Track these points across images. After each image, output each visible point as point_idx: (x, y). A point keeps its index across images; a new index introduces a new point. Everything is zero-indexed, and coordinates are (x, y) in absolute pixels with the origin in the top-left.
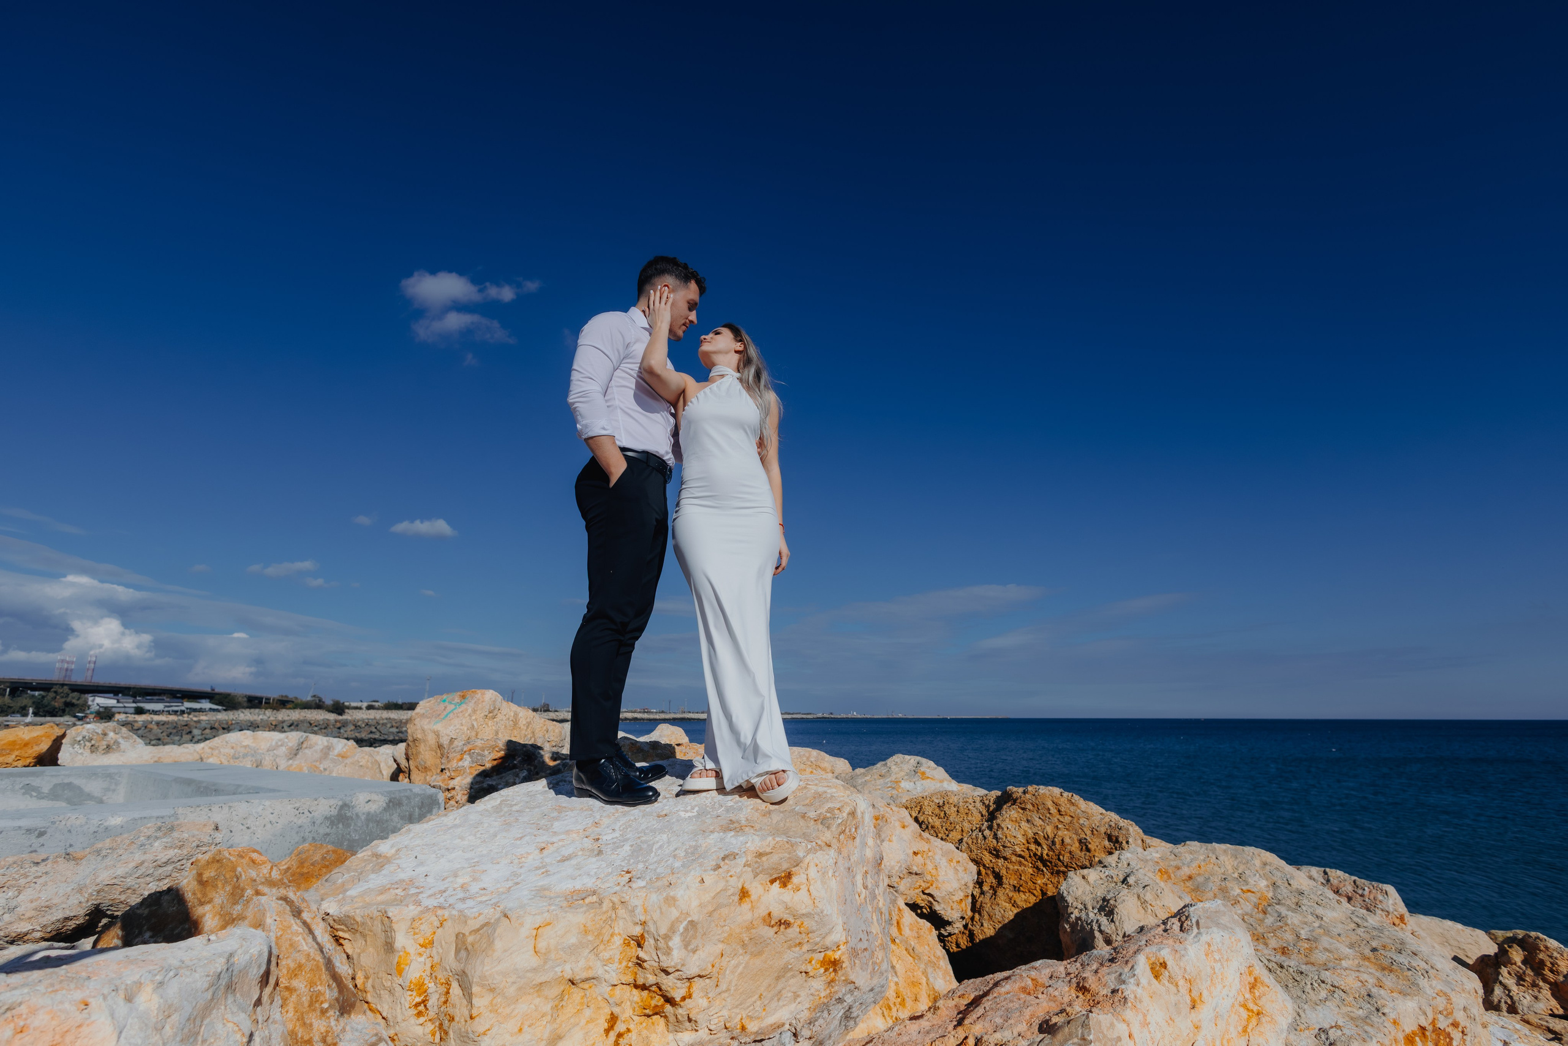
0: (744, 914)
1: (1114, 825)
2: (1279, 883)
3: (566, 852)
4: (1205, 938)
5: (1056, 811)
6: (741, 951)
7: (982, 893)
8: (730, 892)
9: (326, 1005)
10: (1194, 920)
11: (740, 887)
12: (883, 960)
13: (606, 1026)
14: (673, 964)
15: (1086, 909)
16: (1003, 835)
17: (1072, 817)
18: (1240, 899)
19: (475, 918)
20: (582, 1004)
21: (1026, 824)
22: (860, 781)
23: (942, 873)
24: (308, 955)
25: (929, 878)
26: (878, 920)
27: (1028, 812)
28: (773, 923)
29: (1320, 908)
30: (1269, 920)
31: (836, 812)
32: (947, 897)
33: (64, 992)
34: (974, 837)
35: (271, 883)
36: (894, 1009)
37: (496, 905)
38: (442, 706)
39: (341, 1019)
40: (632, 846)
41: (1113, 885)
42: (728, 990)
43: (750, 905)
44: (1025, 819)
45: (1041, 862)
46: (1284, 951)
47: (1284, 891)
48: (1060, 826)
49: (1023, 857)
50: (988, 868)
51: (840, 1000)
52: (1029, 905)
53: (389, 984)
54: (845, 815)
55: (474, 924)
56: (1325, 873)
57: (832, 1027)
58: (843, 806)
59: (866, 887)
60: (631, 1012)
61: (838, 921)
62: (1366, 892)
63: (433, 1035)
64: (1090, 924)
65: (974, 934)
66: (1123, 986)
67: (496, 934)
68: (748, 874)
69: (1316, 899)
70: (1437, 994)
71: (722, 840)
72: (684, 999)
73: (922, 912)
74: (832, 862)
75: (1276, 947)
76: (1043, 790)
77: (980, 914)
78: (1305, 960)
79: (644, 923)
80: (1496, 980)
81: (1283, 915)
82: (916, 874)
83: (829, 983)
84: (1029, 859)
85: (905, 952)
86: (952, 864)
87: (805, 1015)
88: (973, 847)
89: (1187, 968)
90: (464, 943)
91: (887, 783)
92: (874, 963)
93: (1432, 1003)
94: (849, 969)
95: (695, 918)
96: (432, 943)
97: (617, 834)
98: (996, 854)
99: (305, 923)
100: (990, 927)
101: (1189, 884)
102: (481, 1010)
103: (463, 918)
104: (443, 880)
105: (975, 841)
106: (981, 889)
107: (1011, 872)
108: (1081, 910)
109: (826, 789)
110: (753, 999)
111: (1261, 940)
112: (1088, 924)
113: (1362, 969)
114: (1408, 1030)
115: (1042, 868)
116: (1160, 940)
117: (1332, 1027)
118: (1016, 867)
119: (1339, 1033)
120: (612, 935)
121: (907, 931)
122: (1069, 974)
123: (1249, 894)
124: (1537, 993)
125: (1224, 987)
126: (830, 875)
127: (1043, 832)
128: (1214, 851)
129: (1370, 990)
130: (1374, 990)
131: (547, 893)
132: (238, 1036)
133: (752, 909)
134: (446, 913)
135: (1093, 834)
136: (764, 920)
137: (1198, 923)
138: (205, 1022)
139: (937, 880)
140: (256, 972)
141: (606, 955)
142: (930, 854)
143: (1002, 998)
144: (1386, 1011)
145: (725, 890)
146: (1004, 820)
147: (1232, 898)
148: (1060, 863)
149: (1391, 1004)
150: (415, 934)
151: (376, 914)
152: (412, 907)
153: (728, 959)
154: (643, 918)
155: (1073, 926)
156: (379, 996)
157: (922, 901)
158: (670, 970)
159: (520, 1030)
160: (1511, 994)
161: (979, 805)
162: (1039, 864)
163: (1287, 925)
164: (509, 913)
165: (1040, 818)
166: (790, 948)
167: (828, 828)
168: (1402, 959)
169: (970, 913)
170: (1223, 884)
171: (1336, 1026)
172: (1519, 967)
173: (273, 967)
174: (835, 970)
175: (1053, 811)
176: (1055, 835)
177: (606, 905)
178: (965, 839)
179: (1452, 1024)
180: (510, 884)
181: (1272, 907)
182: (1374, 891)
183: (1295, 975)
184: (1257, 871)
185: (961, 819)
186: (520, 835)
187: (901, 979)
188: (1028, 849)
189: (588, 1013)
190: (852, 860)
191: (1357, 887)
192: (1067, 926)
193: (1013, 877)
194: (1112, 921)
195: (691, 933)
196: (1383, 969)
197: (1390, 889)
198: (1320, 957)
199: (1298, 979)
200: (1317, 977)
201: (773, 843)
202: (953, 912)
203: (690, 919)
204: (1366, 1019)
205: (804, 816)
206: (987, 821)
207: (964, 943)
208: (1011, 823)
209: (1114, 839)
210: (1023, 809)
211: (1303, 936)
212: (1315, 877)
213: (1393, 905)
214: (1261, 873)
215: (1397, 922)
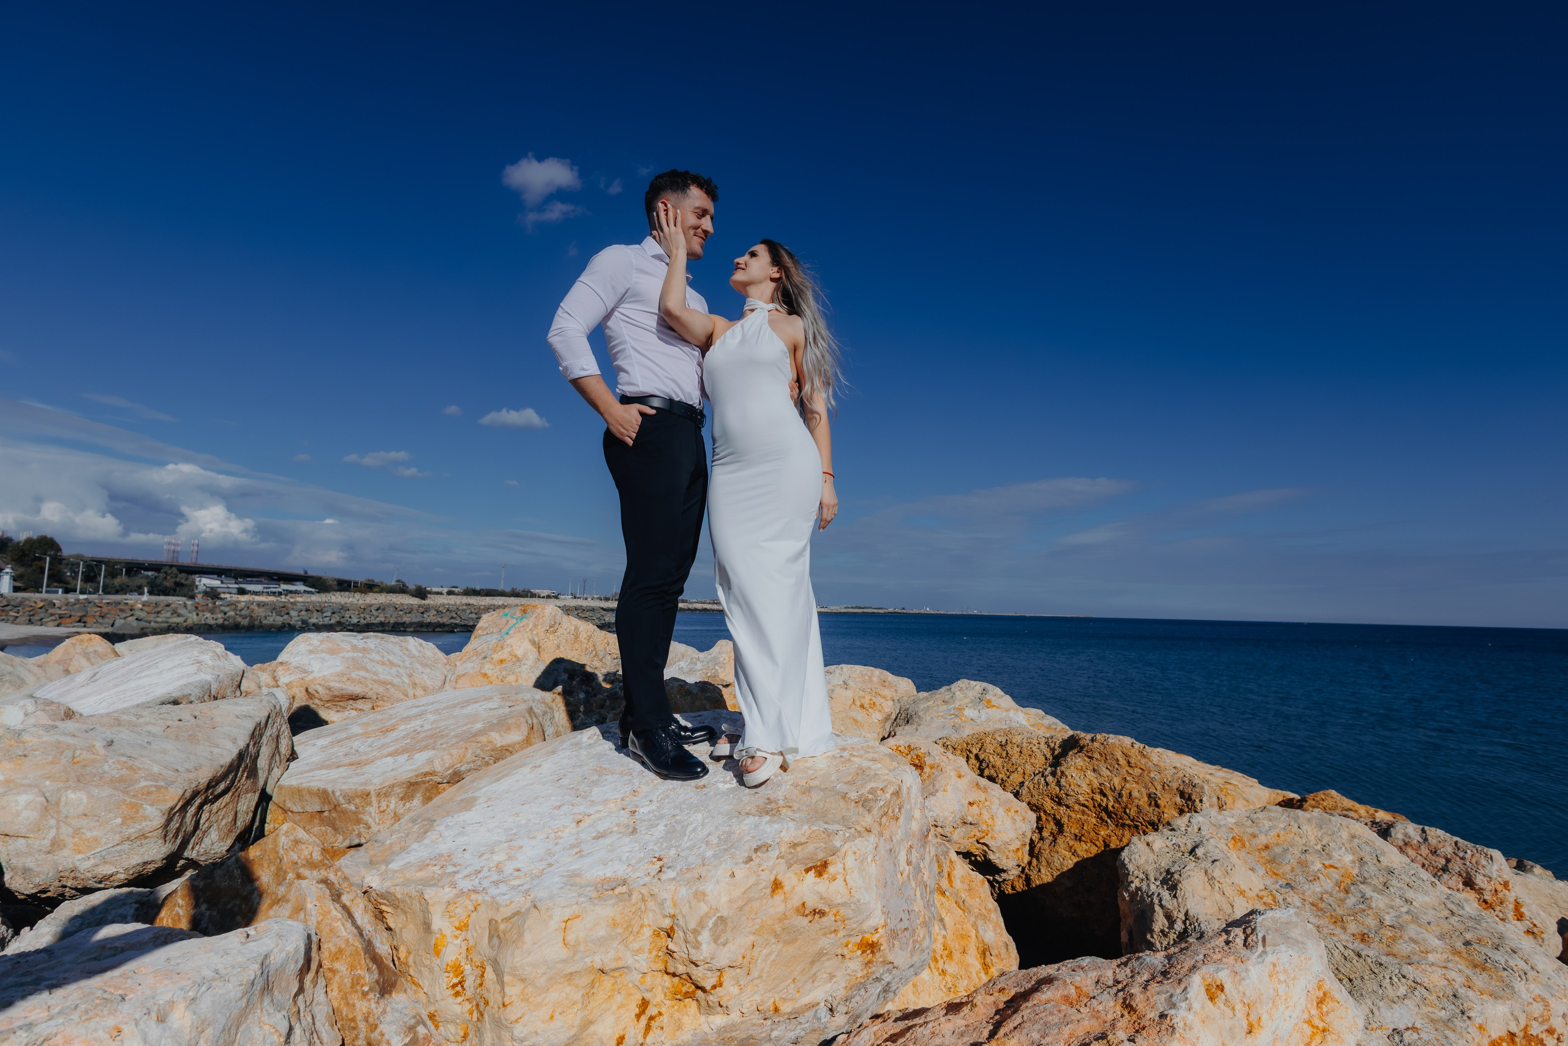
0: (777, 905)
1: (1187, 781)
2: (1367, 859)
3: (602, 827)
4: (1270, 958)
5: (1125, 762)
6: (773, 940)
7: (1042, 839)
8: (761, 886)
9: (366, 989)
10: (1260, 935)
11: (773, 879)
12: (924, 937)
13: (637, 1011)
14: (702, 958)
15: (1148, 879)
16: (1066, 782)
17: (1142, 769)
18: (1320, 876)
19: (507, 906)
20: (613, 990)
21: (1092, 773)
22: (922, 706)
23: (998, 822)
24: (347, 941)
25: (984, 827)
26: (921, 894)
27: (1094, 761)
28: (807, 912)
29: (1411, 891)
30: (1351, 901)
31: (879, 792)
32: (1003, 847)
33: (98, 1019)
34: (1035, 782)
35: (312, 865)
36: (941, 962)
37: (527, 893)
38: (504, 620)
39: (381, 1001)
40: (666, 826)
41: (1180, 854)
42: (760, 977)
43: (783, 897)
44: (1091, 768)
45: (1105, 813)
46: (1364, 938)
47: (1371, 868)
48: (1128, 778)
49: (1087, 807)
50: (1049, 814)
51: (878, 980)
52: (1090, 855)
53: (428, 962)
54: (888, 796)
55: (506, 912)
56: (1423, 831)
57: (869, 1002)
58: (886, 786)
59: (909, 863)
60: (663, 997)
61: (877, 907)
62: (1468, 856)
63: (471, 1013)
64: (1150, 896)
65: (1030, 879)
66: (1172, 1012)
67: (526, 926)
68: (782, 864)
69: (1408, 880)
70: (1534, 999)
71: (756, 826)
72: (714, 987)
73: (976, 859)
74: (871, 847)
75: (1355, 932)
76: (1113, 739)
77: (1038, 860)
78: (1386, 949)
79: (673, 916)
81: (1368, 896)
82: (971, 824)
83: (866, 964)
84: (1092, 809)
85: (955, 905)
86: (1010, 813)
87: (841, 993)
88: (1035, 793)
89: (1247, 993)
90: (497, 930)
91: (950, 710)
92: (915, 942)
93: (1526, 1008)
94: (887, 951)
95: (725, 914)
96: (466, 926)
97: (653, 807)
98: (1058, 801)
99: (345, 907)
100: (1048, 873)
101: (1264, 854)
102: (513, 998)
103: (495, 905)
104: (480, 857)
105: (1036, 786)
106: (1041, 834)
107: (1073, 820)
108: (1142, 880)
109: (870, 763)
110: (787, 983)
111: (1339, 924)
112: (1148, 897)
113: (1450, 965)
114: (1495, 1035)
115: (1106, 819)
116: (1219, 956)
117: (1408, 1029)
118: (1078, 816)
119: (1415, 1036)
120: (642, 927)
121: (958, 884)
122: (1119, 982)
123: (1332, 870)
125: (1287, 1007)
126: (869, 860)
127: (1110, 783)
128: (1296, 819)
129: (1457, 990)
130: (1462, 991)
131: (578, 879)
132: (275, 1037)
133: (785, 900)
134: (479, 898)
135: (1164, 788)
136: (798, 910)
137: (1264, 939)
138: (241, 1029)
139: (993, 830)
140: (293, 968)
141: (636, 946)
142: (987, 803)
143: (1042, 1008)
144: (1472, 1014)
145: (757, 884)
146: (1068, 768)
147: (1311, 873)
148: (1125, 816)
149: (1479, 1008)
150: (450, 917)
151: (414, 894)
152: (447, 890)
153: (759, 949)
154: (672, 912)
155: (1133, 895)
156: (420, 972)
157: (976, 849)
158: (699, 963)
159: (552, 1017)
161: (1043, 747)
162: (1104, 815)
163: (1370, 908)
164: (538, 904)
165: (1107, 768)
166: (825, 934)
167: (869, 811)
168: (1498, 956)
169: (1027, 858)
170: (1303, 857)
171: (1414, 1029)
173: (314, 954)
174: (872, 952)
175: (1122, 762)
176: (1123, 788)
177: (635, 897)
178: (1027, 783)
179: (1547, 1031)
180: (543, 864)
181: (1355, 886)
183: (1373, 966)
184: (1343, 844)
185: (1025, 760)
186: (558, 804)
187: (949, 931)
188: (1092, 799)
189: (619, 998)
190: (895, 840)
191: (1459, 849)
192: (1126, 895)
193: (1074, 826)
194: (1175, 896)
195: (721, 927)
196: (1475, 966)
197: (1497, 854)
198: (1403, 948)
199: (1376, 971)
200: (1397, 971)
201: (808, 832)
202: (1009, 861)
203: (719, 915)
204: (1447, 1022)
205: (844, 797)
206: (1051, 766)
207: (1020, 886)
208: (1076, 771)
209: (1187, 796)
210: (1090, 757)
211: (1387, 923)
212: (1412, 835)
213: (1497, 871)
214: (1348, 846)
215: (1500, 888)
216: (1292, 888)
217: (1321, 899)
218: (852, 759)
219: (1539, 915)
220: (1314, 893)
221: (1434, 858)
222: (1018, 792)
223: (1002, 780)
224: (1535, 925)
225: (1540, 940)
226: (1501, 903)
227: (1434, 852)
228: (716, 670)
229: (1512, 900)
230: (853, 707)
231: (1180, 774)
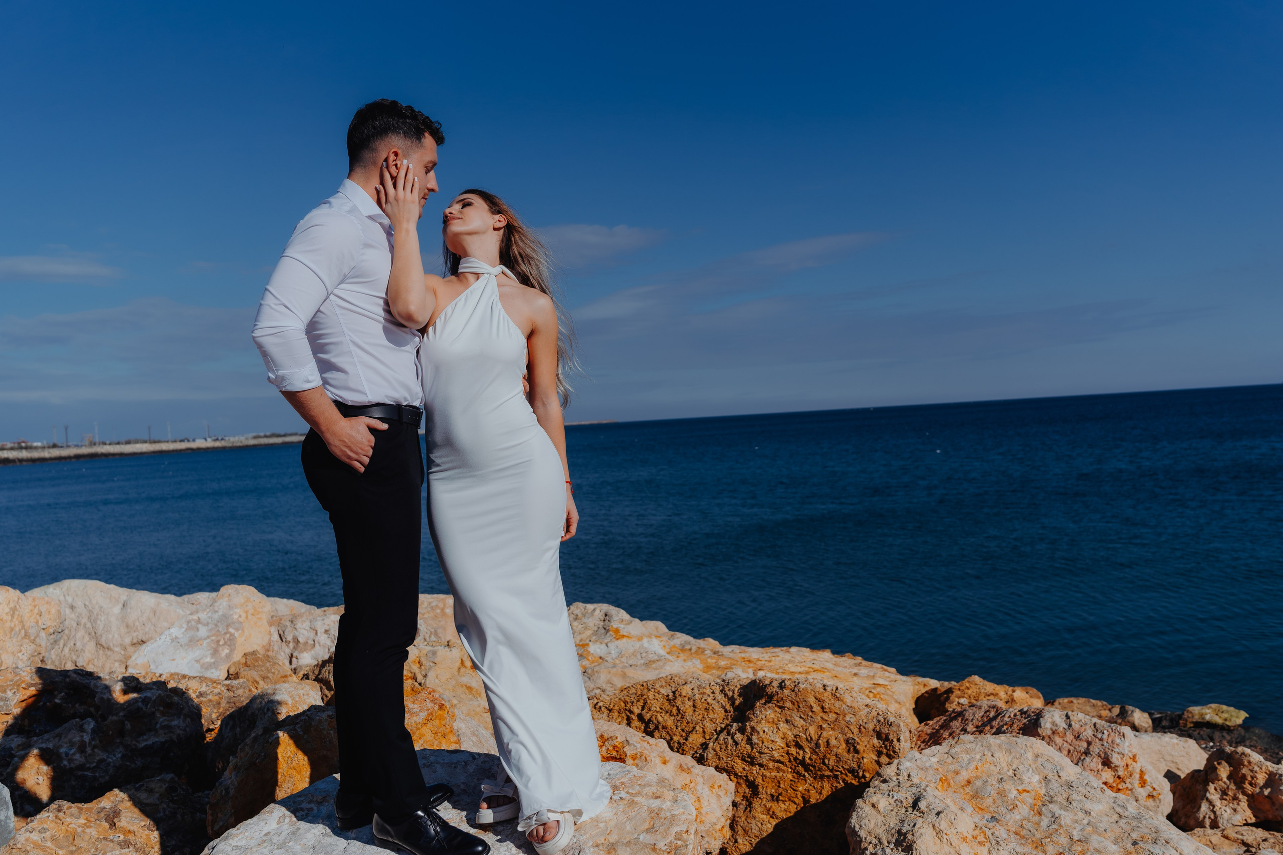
1: (882, 720)
2: (1050, 777)
5: (819, 708)
15: (881, 844)
16: (758, 739)
17: (837, 713)
18: (1018, 803)
21: (785, 725)
23: (705, 803)
27: (786, 711)
30: (1045, 823)
31: (685, 835)
32: (711, 829)
34: (722, 742)
41: (903, 810)
44: (784, 719)
45: (802, 767)
47: (1054, 785)
48: (824, 726)
49: (782, 763)
50: (741, 777)
52: (790, 815)
54: (692, 836)
56: (1067, 717)
62: (1105, 737)
69: (1084, 791)
80: (1204, 797)
81: (1057, 815)
84: (788, 764)
86: (714, 790)
88: (722, 755)
98: (750, 760)
100: (746, 842)
101: (968, 789)
105: (724, 747)
107: (768, 779)
108: (876, 845)
111: (1040, 848)
115: (803, 773)
118: (773, 774)
123: (1025, 794)
124: (1236, 806)
127: (805, 734)
128: (989, 747)
135: (860, 732)
139: (700, 813)
142: (692, 785)
146: (759, 722)
147: (1010, 802)
148: (824, 767)
160: (1215, 810)
161: (720, 697)
162: (800, 769)
163: (1061, 826)
165: (801, 717)
170: (1000, 787)
172: (1225, 783)
175: (816, 708)
176: (820, 737)
178: (711, 744)
181: (1046, 807)
182: (1112, 734)
184: (1030, 765)
185: (701, 716)
188: (788, 753)
191: (1097, 731)
193: (770, 785)
197: (1125, 729)
206: (735, 720)
208: (768, 725)
209: (884, 736)
210: (780, 707)
211: (1076, 838)
212: (1059, 724)
213: (1128, 747)
214: (1034, 766)
215: (1130, 762)
216: (997, 821)
217: (1022, 826)
218: (636, 799)
219: (1157, 778)
220: (1016, 822)
221: (1077, 743)
222: (702, 757)
223: (679, 743)
224: (1154, 789)
225: (1158, 802)
226: (1131, 775)
227: (1077, 737)
228: (232, 635)
229: (1138, 770)
230: (463, 670)
231: (874, 713)
